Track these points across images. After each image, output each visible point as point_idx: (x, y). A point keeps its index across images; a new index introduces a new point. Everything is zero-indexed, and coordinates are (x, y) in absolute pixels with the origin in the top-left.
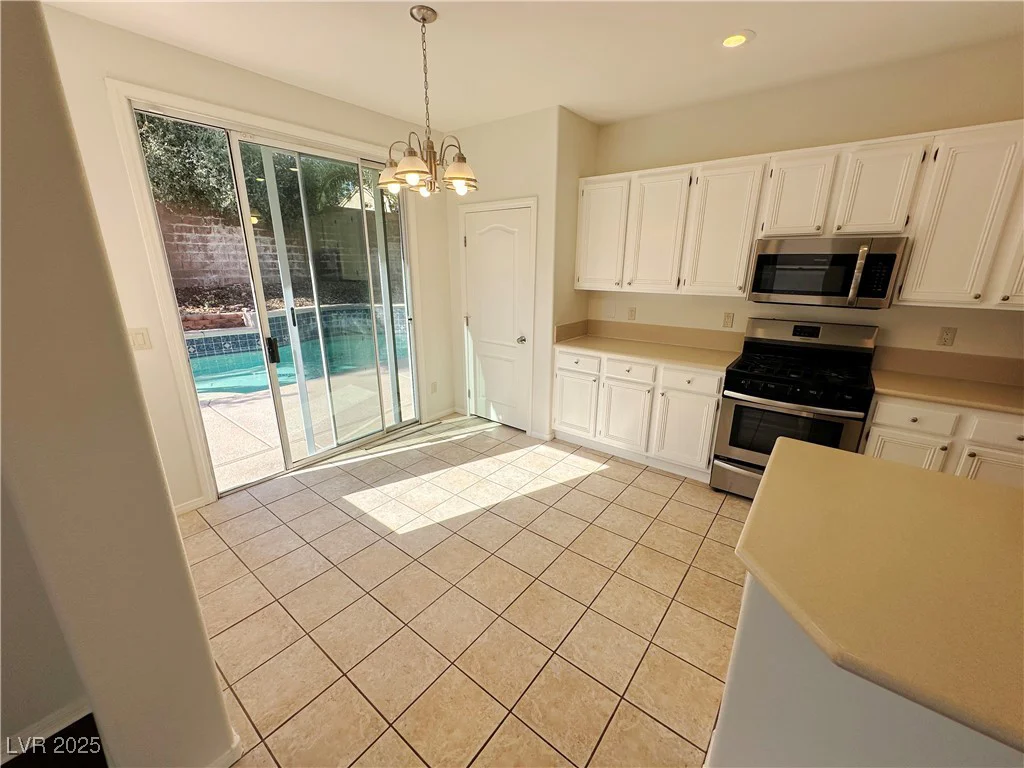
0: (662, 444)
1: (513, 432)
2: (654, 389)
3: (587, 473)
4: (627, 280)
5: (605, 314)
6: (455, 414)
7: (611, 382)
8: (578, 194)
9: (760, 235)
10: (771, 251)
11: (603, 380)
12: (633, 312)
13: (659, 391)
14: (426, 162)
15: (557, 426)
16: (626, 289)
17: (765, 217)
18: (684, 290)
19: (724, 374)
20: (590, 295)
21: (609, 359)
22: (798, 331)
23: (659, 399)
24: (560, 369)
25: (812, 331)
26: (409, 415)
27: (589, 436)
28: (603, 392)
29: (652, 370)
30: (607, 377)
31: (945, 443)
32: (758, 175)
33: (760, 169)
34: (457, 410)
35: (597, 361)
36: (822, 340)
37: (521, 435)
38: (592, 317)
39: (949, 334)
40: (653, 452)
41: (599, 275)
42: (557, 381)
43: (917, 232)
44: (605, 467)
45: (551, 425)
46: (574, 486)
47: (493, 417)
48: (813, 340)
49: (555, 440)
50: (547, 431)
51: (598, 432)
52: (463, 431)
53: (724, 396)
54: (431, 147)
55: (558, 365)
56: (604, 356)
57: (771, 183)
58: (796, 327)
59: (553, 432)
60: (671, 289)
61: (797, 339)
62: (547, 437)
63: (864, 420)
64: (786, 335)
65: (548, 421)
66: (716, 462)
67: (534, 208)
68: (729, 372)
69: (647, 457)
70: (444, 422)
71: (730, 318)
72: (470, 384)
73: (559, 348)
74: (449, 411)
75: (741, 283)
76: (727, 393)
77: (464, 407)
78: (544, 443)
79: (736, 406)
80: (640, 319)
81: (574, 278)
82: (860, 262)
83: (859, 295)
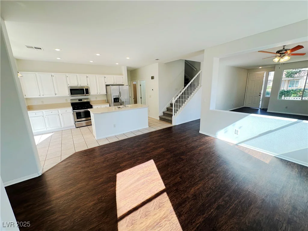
2: (59, 114)
4: (42, 95)
7: (47, 116)
9: (69, 86)
10: (72, 88)
11: (45, 116)
12: (42, 102)
17: (69, 83)
18: (57, 96)
19: (72, 108)
20: (27, 99)
21: (45, 111)
22: (79, 100)
23: (61, 116)
25: (81, 100)
27: (45, 130)
28: (46, 118)
29: (57, 111)
33: (65, 76)
35: (42, 112)
36: (83, 101)
39: (96, 98)
40: (63, 126)
43: (89, 86)
48: (82, 101)
51: (47, 128)
57: (68, 78)
60: (53, 96)
64: (78, 101)
66: (76, 123)
69: (61, 128)
71: (67, 100)
75: (68, 93)
76: (74, 111)
79: (76, 113)
82: (85, 90)
83: (86, 94)
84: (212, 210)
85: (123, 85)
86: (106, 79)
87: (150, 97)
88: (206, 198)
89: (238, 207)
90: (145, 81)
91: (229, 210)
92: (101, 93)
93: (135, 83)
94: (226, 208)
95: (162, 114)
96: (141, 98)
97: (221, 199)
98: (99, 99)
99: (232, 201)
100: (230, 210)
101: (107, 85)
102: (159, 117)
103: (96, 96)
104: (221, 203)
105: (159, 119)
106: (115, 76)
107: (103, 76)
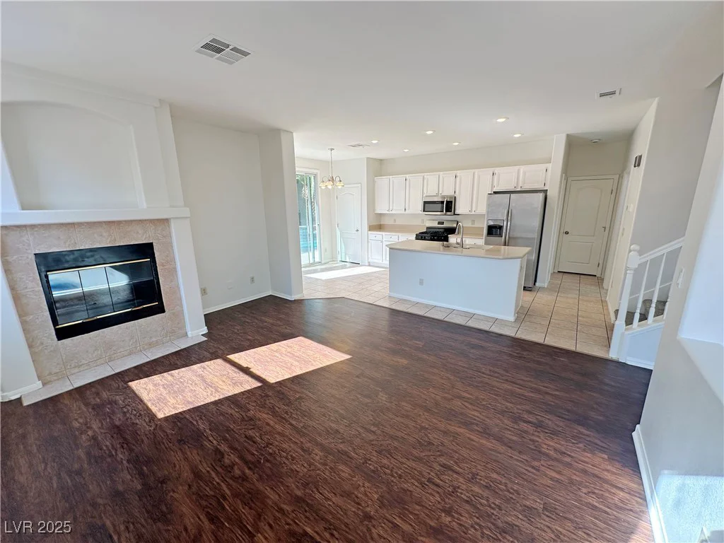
1: (355, 265)
4: (391, 209)
5: (386, 221)
6: (333, 261)
7: (387, 242)
8: (374, 183)
9: (424, 196)
10: (426, 200)
11: (384, 242)
12: (395, 220)
15: (370, 260)
16: (391, 212)
17: (425, 191)
18: (407, 212)
20: (381, 215)
21: (385, 235)
22: (439, 223)
24: (370, 240)
25: (443, 223)
26: (317, 260)
27: (380, 262)
28: (384, 245)
29: (397, 237)
33: (422, 178)
34: (334, 259)
35: (382, 235)
36: (445, 225)
37: (359, 265)
38: (382, 223)
41: (382, 208)
42: (370, 244)
43: (457, 195)
45: (368, 260)
47: (348, 260)
48: (442, 226)
49: (369, 265)
50: (367, 262)
51: (383, 260)
52: (337, 264)
55: (370, 238)
56: (384, 233)
57: (425, 181)
59: (369, 262)
60: (403, 212)
61: (440, 226)
62: (367, 264)
64: (436, 225)
65: (367, 258)
67: (360, 187)
68: (416, 235)
70: (330, 263)
71: (423, 220)
72: (339, 248)
73: (370, 232)
75: (421, 209)
77: (337, 258)
78: (366, 266)
80: (397, 223)
81: (374, 209)
82: (445, 203)
83: (446, 211)
84: (214, 442)
86: (496, 177)
88: (243, 436)
89: (210, 489)
91: (208, 469)
92: (478, 212)
94: (214, 465)
97: (237, 460)
98: (478, 224)
99: (228, 480)
100: (208, 472)
104: (228, 458)
106: (523, 168)
107: (490, 171)
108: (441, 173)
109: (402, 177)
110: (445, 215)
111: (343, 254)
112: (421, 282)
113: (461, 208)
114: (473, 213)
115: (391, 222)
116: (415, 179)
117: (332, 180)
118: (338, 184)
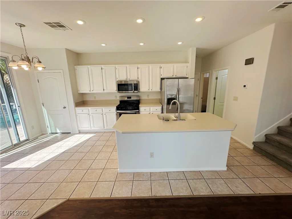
0: (107, 126)
1: (66, 134)
2: (103, 114)
3: (90, 137)
4: (92, 90)
5: (88, 98)
6: (43, 134)
7: (93, 114)
8: (75, 70)
9: (117, 80)
10: (119, 83)
11: (90, 114)
12: (95, 97)
13: (104, 114)
14: (27, 61)
15: (80, 129)
16: (92, 92)
17: (117, 77)
18: (105, 91)
19: (116, 108)
20: (83, 94)
21: (91, 109)
22: (128, 98)
23: (104, 116)
24: (78, 113)
25: (130, 97)
26: (23, 139)
28: (91, 117)
29: (101, 109)
30: (91, 113)
31: (149, 112)
32: (114, 69)
33: (114, 68)
34: (43, 133)
35: (88, 110)
36: (132, 99)
37: (70, 134)
38: (85, 100)
39: (148, 95)
40: (105, 128)
41: (84, 89)
42: (78, 117)
43: (140, 80)
44: (95, 134)
45: (78, 129)
46: (88, 140)
47: (58, 131)
48: (130, 99)
49: (80, 133)
50: (77, 131)
51: (92, 127)
52: (47, 138)
53: (117, 112)
54: (28, 58)
55: (77, 112)
56: (90, 108)
57: (117, 70)
58: (127, 97)
59: (79, 131)
60: (102, 91)
61: (128, 99)
62: (78, 132)
63: (139, 111)
64: (126, 99)
65: (77, 127)
67: (62, 73)
68: (117, 107)
69: (105, 130)
70: (39, 138)
71: (116, 97)
72: (47, 123)
73: (77, 108)
74: (41, 134)
75: (116, 89)
76: (117, 111)
77: (46, 131)
78: (77, 134)
79: (119, 113)
80: (97, 99)
81: (77, 90)
82: (133, 85)
83: (134, 90)
85: (187, 78)
86: (162, 69)
87: (236, 99)
90: (227, 70)
92: (154, 90)
93: (207, 75)
95: (263, 139)
96: (215, 99)
98: (151, 97)
101: (162, 79)
102: (254, 143)
103: (148, 93)
105: (251, 147)
106: (176, 65)
107: (159, 65)
108: (128, 65)
109: (99, 68)
110: (134, 92)
111: (53, 128)
112: (152, 155)
113: (143, 88)
114: (150, 91)
115: (92, 99)
116: (109, 69)
117: (28, 60)
118: (37, 65)
